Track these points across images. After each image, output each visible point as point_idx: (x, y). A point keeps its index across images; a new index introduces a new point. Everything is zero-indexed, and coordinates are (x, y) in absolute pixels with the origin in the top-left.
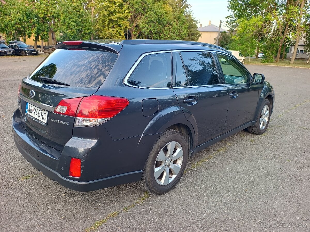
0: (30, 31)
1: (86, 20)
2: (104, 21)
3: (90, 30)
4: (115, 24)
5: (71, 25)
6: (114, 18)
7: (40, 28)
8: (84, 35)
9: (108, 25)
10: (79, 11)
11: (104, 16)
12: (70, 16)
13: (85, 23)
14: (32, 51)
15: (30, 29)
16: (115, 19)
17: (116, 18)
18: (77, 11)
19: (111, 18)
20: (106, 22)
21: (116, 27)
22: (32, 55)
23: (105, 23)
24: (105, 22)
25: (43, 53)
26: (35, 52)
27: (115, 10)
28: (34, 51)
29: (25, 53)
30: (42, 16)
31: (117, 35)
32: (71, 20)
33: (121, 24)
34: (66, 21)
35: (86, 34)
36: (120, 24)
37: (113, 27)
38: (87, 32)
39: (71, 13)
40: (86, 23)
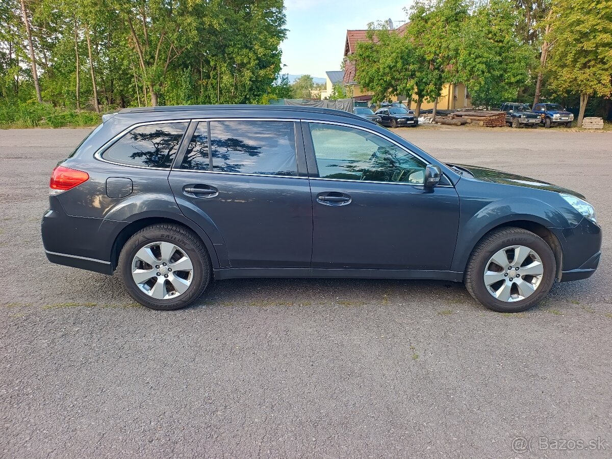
0: (404, 85)
1: (514, 58)
2: (564, 55)
3: (518, 77)
4: (590, 58)
5: (476, 69)
6: (588, 45)
7: (424, 78)
8: (507, 87)
9: (575, 61)
10: (501, 41)
11: (567, 44)
12: (478, 52)
13: (511, 63)
14: (408, 119)
15: (406, 80)
16: (590, 49)
17: (594, 45)
18: (497, 41)
19: (583, 47)
20: (570, 57)
21: (593, 66)
22: (406, 127)
23: (567, 58)
24: (566, 55)
25: (433, 122)
26: (413, 122)
27: (595, 27)
28: (412, 119)
29: (397, 123)
30: (432, 56)
31: (592, 83)
32: (478, 60)
33: (606, 56)
34: (467, 63)
35: (510, 84)
36: (603, 58)
37: (585, 66)
38: (513, 80)
39: (481, 46)
40: (514, 62)
